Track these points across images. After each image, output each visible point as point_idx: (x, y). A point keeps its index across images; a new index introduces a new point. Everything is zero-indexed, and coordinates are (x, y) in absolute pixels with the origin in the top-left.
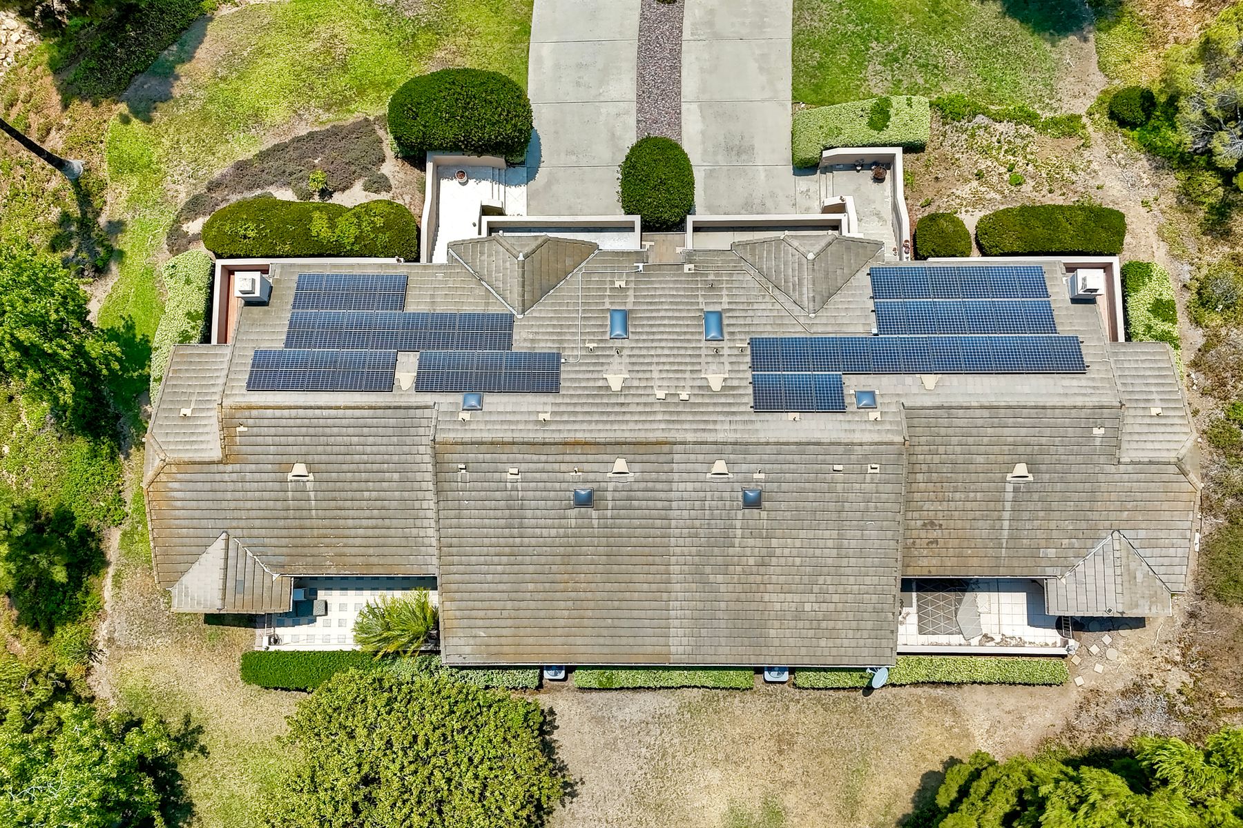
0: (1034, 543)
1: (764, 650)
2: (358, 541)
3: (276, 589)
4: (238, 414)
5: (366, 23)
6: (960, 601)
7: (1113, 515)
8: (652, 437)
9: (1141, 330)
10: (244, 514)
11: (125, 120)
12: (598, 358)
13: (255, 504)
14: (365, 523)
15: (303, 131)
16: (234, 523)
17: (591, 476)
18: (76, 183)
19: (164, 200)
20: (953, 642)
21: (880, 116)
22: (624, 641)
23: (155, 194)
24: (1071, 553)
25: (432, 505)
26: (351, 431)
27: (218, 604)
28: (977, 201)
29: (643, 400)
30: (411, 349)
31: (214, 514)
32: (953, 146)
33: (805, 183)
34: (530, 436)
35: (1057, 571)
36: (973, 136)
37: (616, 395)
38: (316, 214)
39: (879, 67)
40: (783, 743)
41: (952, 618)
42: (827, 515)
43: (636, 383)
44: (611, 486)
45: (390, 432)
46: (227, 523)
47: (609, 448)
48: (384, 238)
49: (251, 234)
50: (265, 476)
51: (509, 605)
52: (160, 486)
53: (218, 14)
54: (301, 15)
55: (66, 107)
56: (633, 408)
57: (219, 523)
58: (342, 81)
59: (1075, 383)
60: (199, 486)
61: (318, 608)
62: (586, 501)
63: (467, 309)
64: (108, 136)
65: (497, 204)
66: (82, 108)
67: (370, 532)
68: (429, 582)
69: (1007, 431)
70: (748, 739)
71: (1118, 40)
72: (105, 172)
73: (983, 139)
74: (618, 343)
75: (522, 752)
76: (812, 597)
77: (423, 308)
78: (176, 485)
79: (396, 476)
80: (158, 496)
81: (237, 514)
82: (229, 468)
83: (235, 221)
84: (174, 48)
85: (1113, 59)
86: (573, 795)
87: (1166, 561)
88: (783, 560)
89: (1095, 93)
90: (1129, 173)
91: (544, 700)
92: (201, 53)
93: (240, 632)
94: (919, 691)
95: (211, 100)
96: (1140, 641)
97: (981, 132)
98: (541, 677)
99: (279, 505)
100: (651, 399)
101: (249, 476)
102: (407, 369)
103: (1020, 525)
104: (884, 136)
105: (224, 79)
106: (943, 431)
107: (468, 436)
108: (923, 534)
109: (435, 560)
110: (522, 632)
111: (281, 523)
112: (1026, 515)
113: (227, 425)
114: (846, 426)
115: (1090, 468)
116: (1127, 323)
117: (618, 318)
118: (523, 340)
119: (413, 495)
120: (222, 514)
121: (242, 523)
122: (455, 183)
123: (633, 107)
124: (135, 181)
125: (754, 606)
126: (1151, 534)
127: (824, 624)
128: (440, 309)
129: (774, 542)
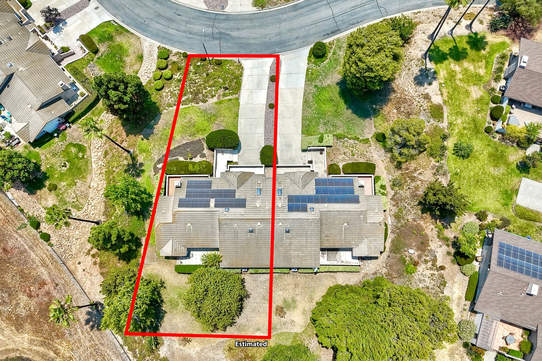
0: (349, 240)
1: (291, 264)
2: (201, 240)
3: (183, 251)
4: (176, 213)
5: (199, 114)
6: (336, 253)
7: (366, 234)
8: (266, 218)
9: (378, 192)
10: (176, 234)
11: (143, 139)
12: (254, 199)
13: (179, 232)
14: (203, 236)
15: (184, 142)
16: (174, 236)
17: (253, 226)
18: (131, 155)
19: (152, 159)
20: (335, 263)
21: (321, 140)
22: (260, 262)
23: (150, 158)
24: (358, 242)
25: (218, 232)
26: (200, 216)
27: (171, 254)
28: (344, 160)
29: (264, 209)
30: (213, 198)
31: (170, 234)
32: (339, 146)
33: (304, 154)
34: (239, 218)
35: (355, 246)
36: (344, 143)
37: (258, 208)
38: (190, 165)
39: (322, 126)
40: (296, 285)
41: (335, 257)
42: (303, 234)
43: (262, 205)
44: (257, 228)
45: (209, 216)
46: (173, 236)
47: (256, 220)
48: (205, 170)
49: (175, 169)
50: (182, 226)
51: (235, 254)
52: (159, 228)
53: (163, 112)
54: (183, 112)
55: (127, 136)
56: (262, 211)
57: (171, 236)
58: (193, 130)
59: (357, 206)
60: (167, 228)
61: (191, 255)
62: (252, 232)
63: (225, 188)
64: (138, 144)
65: (231, 160)
66: (132, 137)
67: (204, 238)
68: (217, 249)
69: (342, 216)
70: (288, 285)
71: (378, 120)
72: (138, 152)
73: (346, 144)
74: (259, 196)
75: (238, 285)
76: (301, 252)
77: (215, 188)
78: (162, 228)
79: (210, 226)
80: (158, 230)
81: (175, 234)
82: (174, 224)
83: (171, 167)
84: (153, 121)
85: (377, 125)
86: (249, 297)
87: (378, 244)
88: (294, 244)
89: (373, 133)
90: (379, 153)
91: (243, 276)
92: (159, 122)
93: (173, 261)
94: (327, 274)
95: (162, 135)
96: (377, 262)
97: (346, 142)
98: (242, 270)
99: (184, 232)
100: (266, 209)
101: (178, 226)
102: (212, 202)
103: (346, 236)
104: (322, 144)
105: (165, 129)
106: (328, 216)
107: (226, 218)
108: (325, 238)
109: (218, 244)
110: (238, 260)
111: (185, 236)
112: (347, 234)
113: (174, 215)
114: (307, 215)
115: (360, 224)
116: (375, 190)
117: (259, 190)
118: (238, 196)
119: (214, 230)
120: (172, 234)
121: (176, 236)
122: (221, 154)
123: (264, 135)
124: (145, 154)
125: (288, 254)
126: (375, 238)
127: (303, 258)
128: (219, 188)
129: (292, 240)
